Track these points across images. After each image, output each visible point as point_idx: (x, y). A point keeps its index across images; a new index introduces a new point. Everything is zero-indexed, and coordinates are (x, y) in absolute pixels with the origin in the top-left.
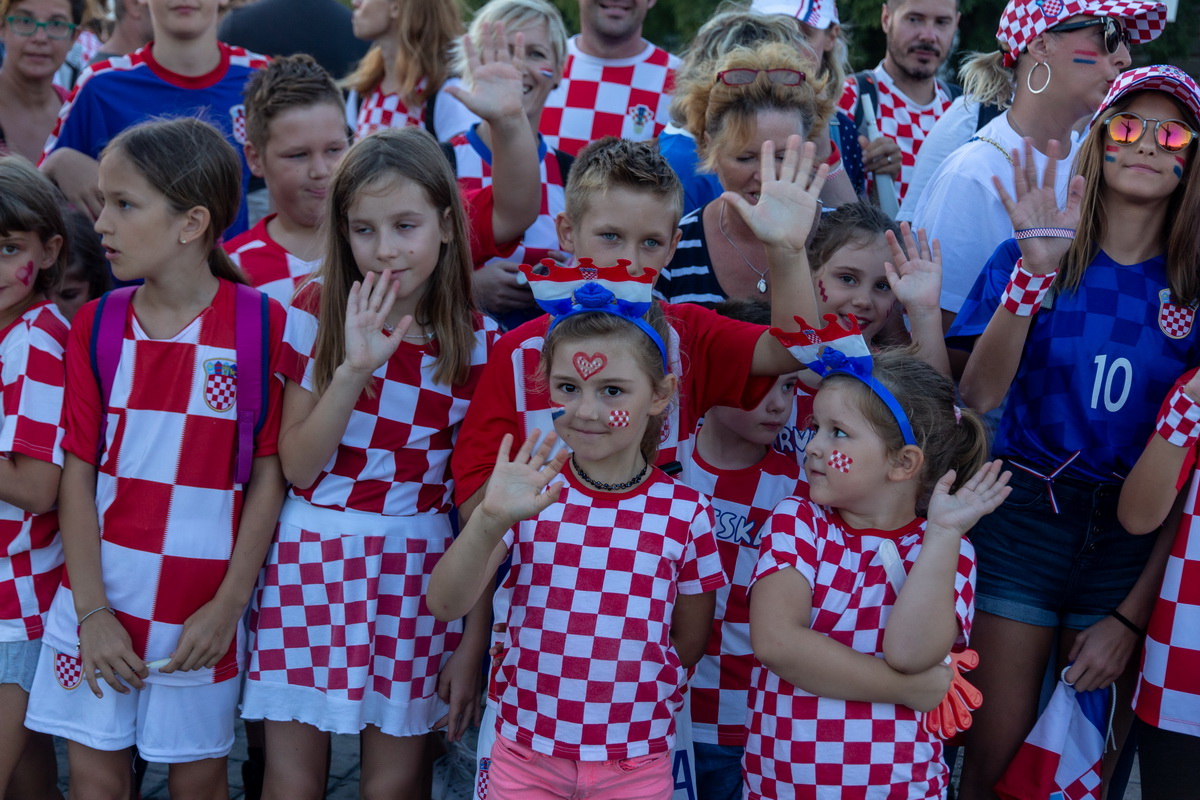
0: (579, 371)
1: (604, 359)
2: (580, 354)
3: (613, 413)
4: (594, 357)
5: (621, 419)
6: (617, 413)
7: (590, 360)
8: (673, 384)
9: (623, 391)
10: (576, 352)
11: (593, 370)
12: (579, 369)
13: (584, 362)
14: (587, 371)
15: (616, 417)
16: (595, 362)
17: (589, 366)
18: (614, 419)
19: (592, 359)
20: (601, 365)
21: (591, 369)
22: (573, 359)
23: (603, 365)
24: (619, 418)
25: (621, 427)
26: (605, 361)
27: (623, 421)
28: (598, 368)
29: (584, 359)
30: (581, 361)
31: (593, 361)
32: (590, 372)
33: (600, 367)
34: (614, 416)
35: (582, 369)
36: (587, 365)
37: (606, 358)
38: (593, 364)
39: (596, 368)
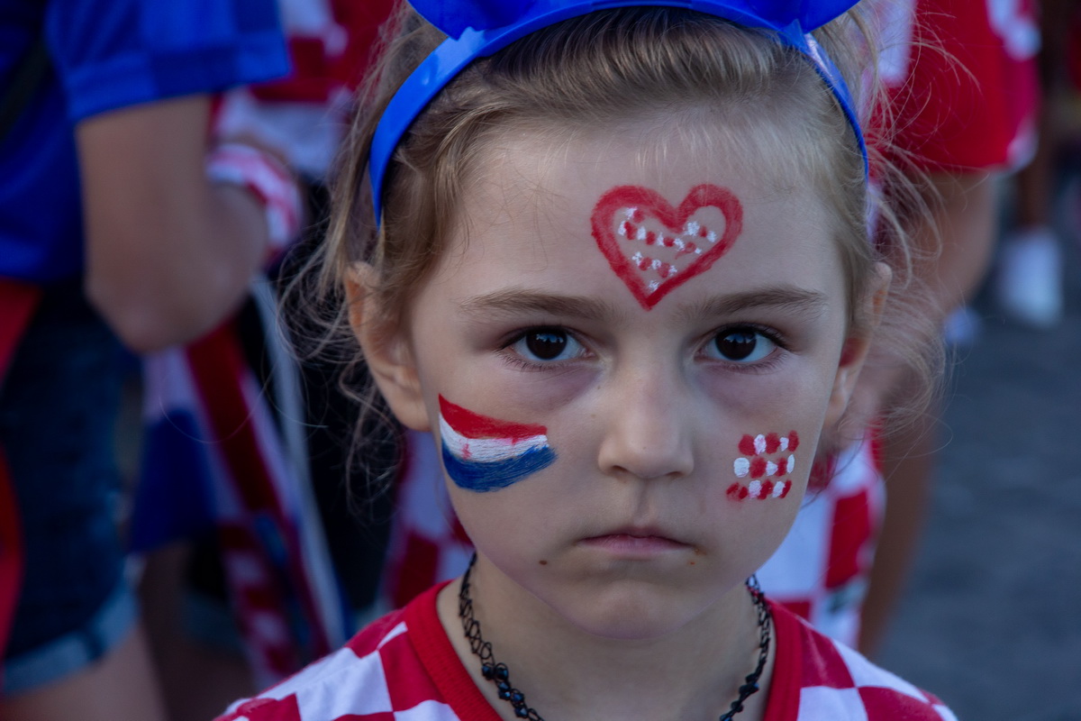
0: (621, 267)
1: (728, 206)
2: (624, 195)
3: (746, 447)
4: (693, 203)
5: (771, 468)
6: (760, 444)
7: (673, 221)
10: (607, 186)
11: (688, 260)
12: (621, 258)
13: (646, 228)
14: (659, 264)
15: (758, 457)
16: (695, 224)
17: (669, 243)
18: (750, 469)
19: (683, 214)
20: (720, 238)
21: (681, 253)
22: (593, 219)
23: (724, 235)
24: (768, 465)
25: (768, 496)
26: (735, 219)
27: (776, 474)
28: (708, 248)
29: (646, 216)
30: (632, 223)
31: (685, 221)
32: (673, 270)
33: (713, 246)
34: (751, 455)
35: (634, 258)
36: (660, 241)
37: (736, 202)
38: (686, 234)
39: (698, 251)
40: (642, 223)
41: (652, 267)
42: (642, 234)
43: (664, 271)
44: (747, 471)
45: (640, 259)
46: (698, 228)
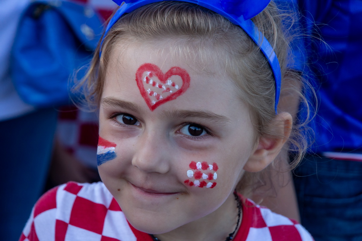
0: (143, 93)
1: (185, 77)
2: (147, 67)
3: (193, 166)
4: (171, 73)
5: (205, 176)
6: (199, 166)
7: (163, 78)
8: (286, 128)
9: (210, 132)
10: (142, 63)
11: (167, 95)
12: (144, 90)
13: (153, 80)
14: (156, 94)
15: (198, 171)
16: (170, 81)
17: (160, 87)
18: (194, 175)
19: (166, 77)
20: (180, 88)
21: (164, 92)
22: (136, 74)
23: (182, 87)
24: (203, 175)
25: (204, 187)
26: (187, 81)
27: (207, 179)
28: (175, 91)
29: (153, 75)
30: (149, 77)
31: (167, 79)
32: (161, 97)
33: (177, 90)
34: (195, 169)
35: (148, 91)
36: (157, 86)
37: (188, 75)
38: (167, 84)
39: (171, 92)
40: (152, 78)
41: (153, 95)
42: (151, 82)
43: (158, 97)
44: (193, 176)
45: (150, 91)
46: (172, 83)
